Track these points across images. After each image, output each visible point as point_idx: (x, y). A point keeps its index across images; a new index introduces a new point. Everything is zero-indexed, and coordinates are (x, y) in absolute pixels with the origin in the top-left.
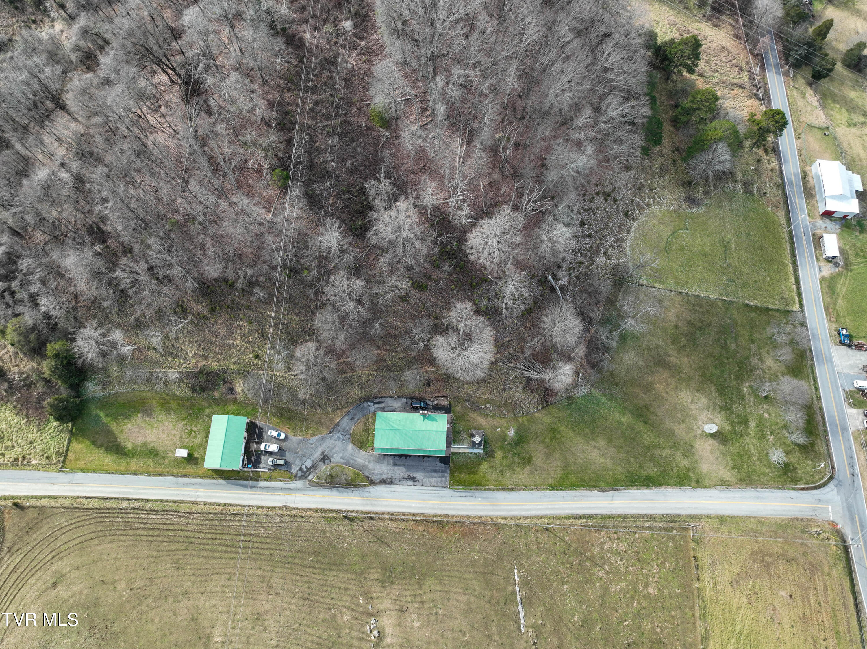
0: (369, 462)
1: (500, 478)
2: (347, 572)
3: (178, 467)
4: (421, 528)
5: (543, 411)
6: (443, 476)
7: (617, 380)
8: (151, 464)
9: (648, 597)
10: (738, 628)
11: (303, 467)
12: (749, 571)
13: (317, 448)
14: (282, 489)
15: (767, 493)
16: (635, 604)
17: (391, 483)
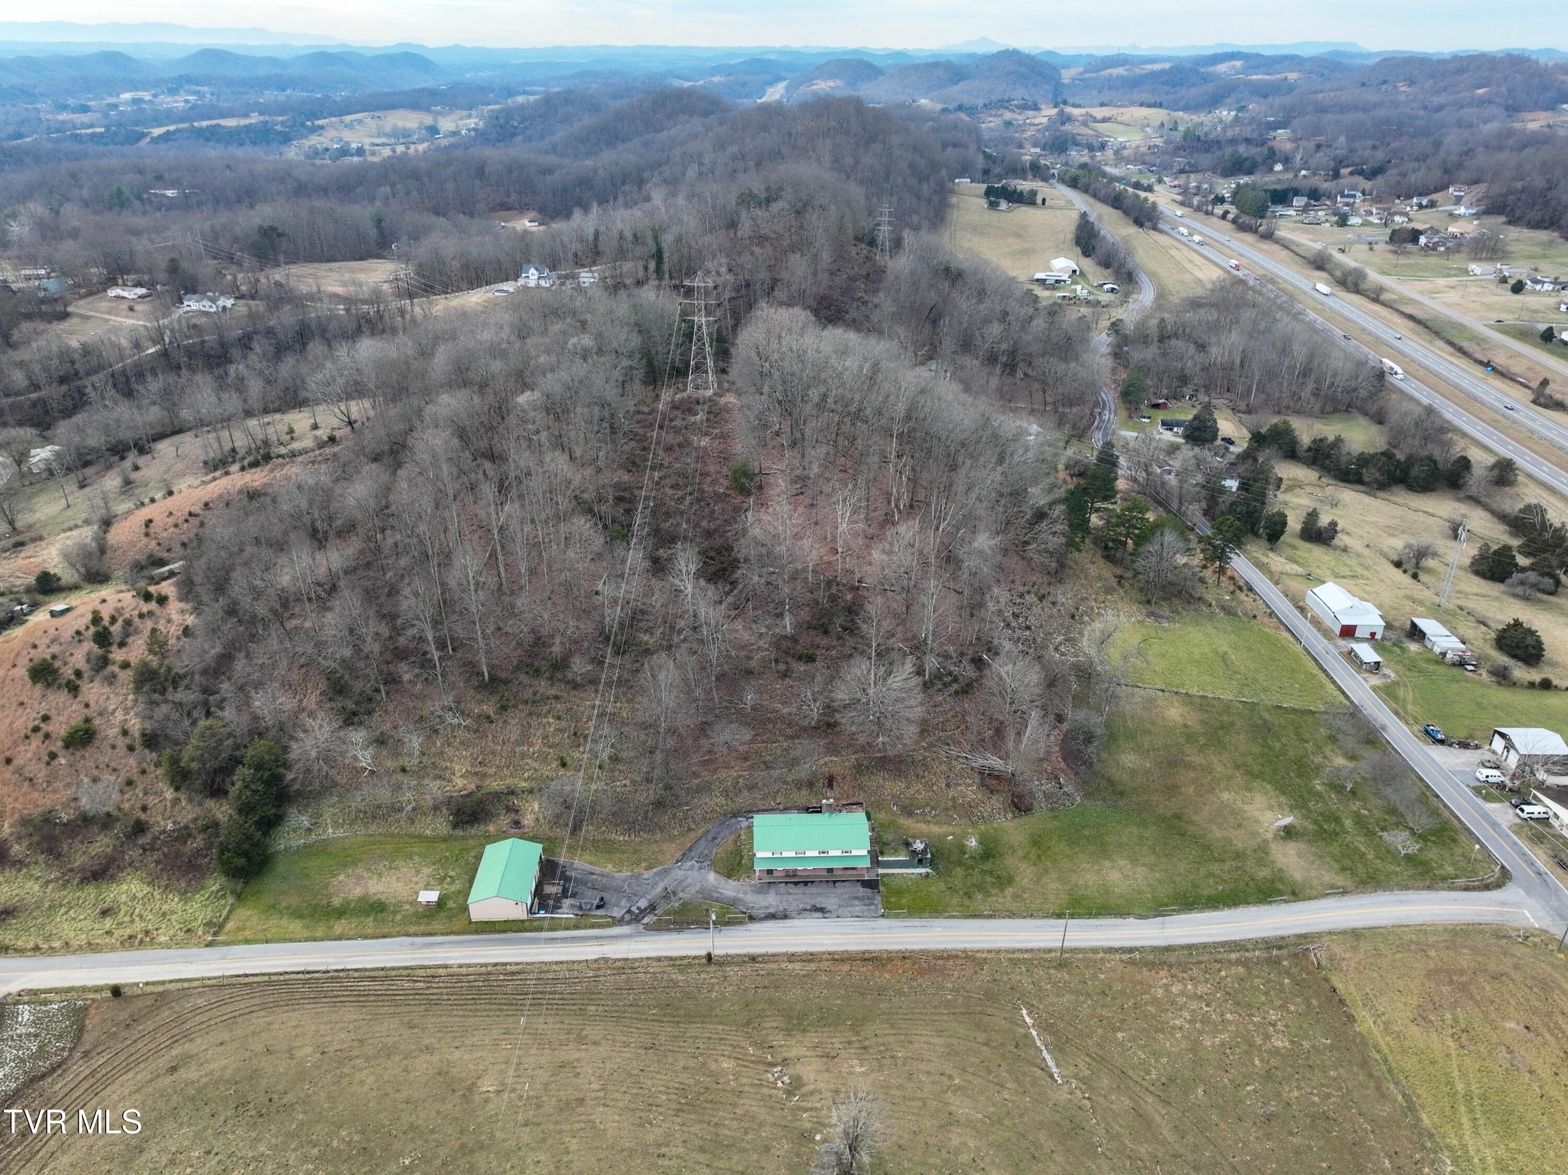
0: (746, 893)
1: (967, 902)
2: (721, 1023)
3: (417, 923)
4: (846, 968)
5: (1016, 821)
6: (872, 904)
7: (1121, 788)
8: (371, 924)
9: (1276, 1052)
10: (1460, 1087)
11: (634, 909)
12: (1436, 998)
13: (656, 884)
14: (597, 938)
15: (1411, 895)
16: (1257, 1062)
17: (785, 917)
